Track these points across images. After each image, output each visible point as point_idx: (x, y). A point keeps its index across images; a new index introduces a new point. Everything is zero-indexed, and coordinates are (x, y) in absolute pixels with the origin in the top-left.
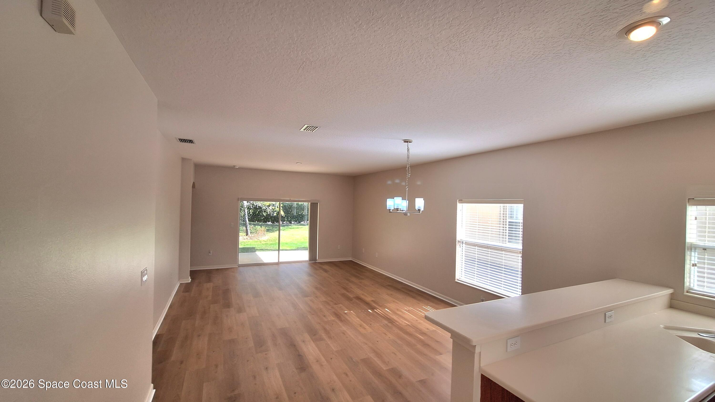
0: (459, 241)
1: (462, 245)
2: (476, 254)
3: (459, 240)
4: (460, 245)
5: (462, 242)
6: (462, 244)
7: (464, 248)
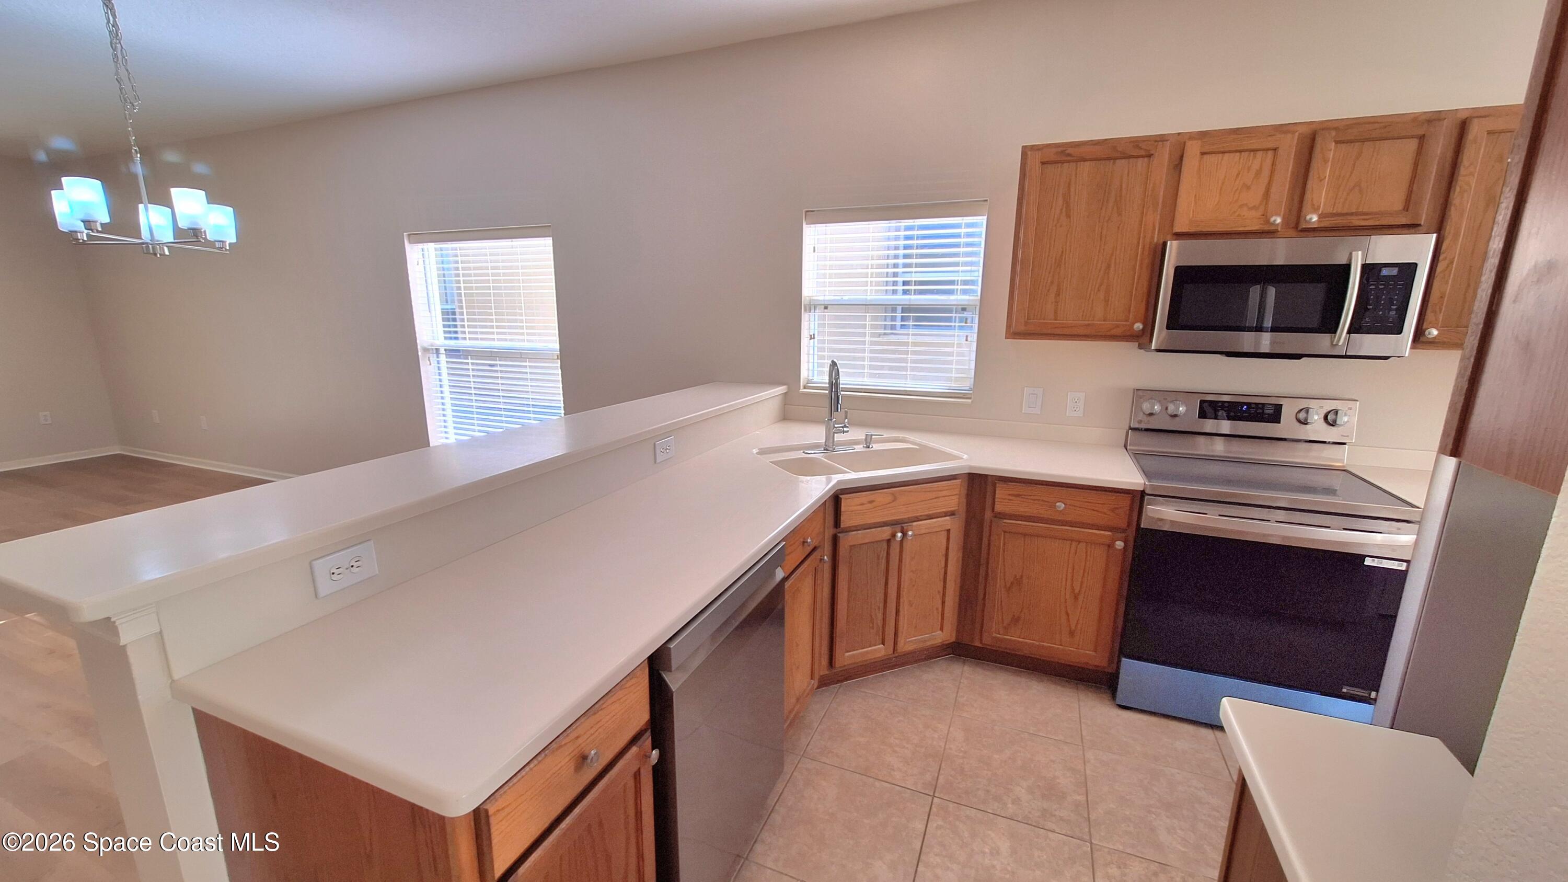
0: (426, 350)
1: (438, 357)
2: (471, 388)
3: (426, 345)
4: (429, 360)
5: (435, 352)
6: (435, 355)
7: (444, 365)
